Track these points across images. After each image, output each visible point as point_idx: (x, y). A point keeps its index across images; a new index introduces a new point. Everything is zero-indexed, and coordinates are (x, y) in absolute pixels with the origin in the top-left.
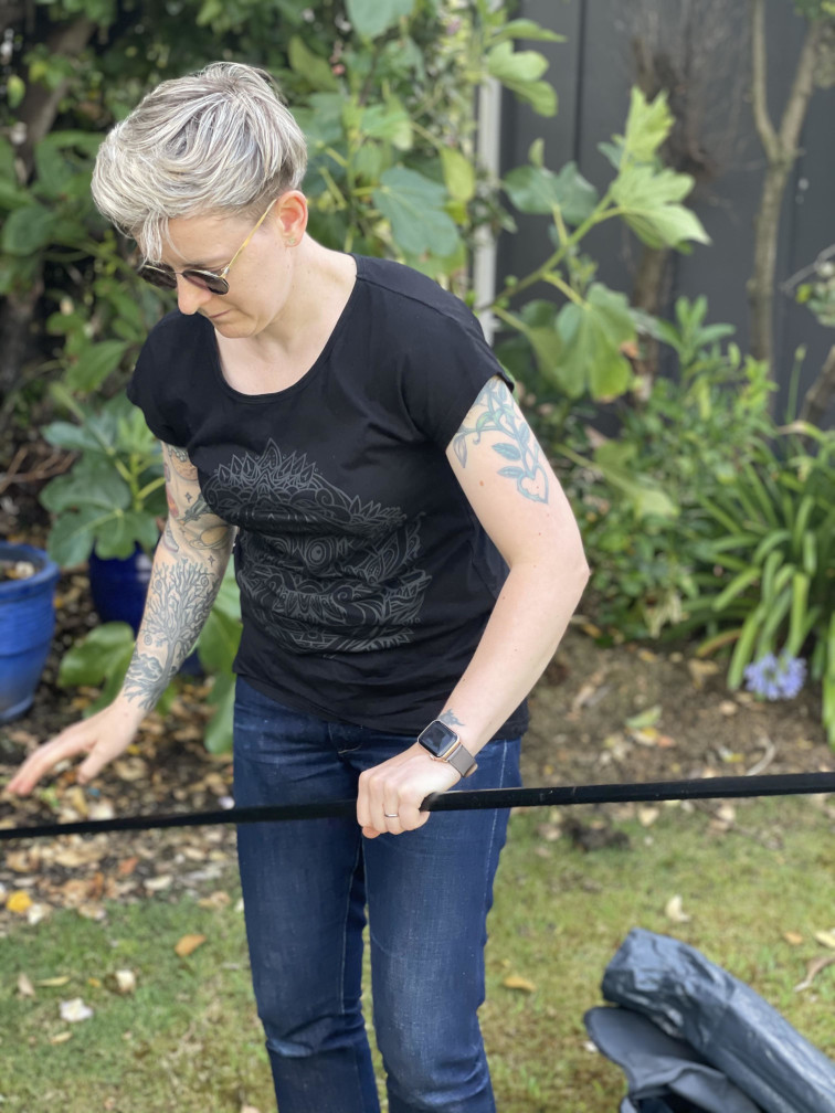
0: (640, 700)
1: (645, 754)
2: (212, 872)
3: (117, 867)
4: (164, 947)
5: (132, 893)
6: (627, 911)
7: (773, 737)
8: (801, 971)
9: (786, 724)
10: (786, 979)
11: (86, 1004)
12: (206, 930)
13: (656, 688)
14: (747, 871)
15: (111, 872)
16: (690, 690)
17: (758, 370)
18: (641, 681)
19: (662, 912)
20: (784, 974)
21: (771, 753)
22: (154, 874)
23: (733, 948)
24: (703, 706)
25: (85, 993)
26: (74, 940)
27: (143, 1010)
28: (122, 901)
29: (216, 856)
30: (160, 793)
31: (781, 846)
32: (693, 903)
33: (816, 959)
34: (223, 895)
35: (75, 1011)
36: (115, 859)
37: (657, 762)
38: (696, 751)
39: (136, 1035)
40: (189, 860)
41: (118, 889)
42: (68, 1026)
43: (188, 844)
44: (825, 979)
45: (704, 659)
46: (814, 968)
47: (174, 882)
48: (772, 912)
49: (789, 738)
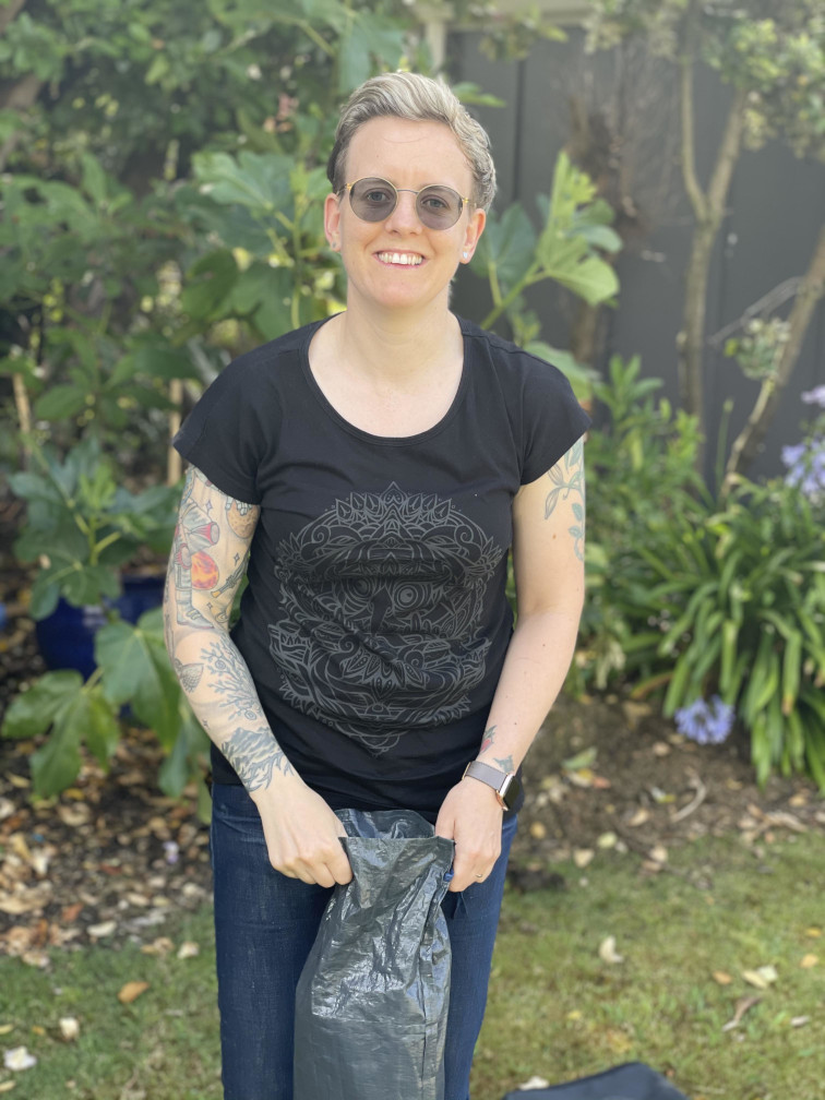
0: (576, 742)
1: (581, 795)
2: (156, 918)
3: (61, 914)
4: (108, 994)
5: (76, 940)
6: (562, 952)
7: (703, 778)
8: (729, 1010)
9: (715, 766)
10: (715, 1018)
11: (30, 1053)
12: (150, 977)
13: (592, 730)
14: (679, 912)
15: (55, 918)
16: (624, 732)
17: (689, 424)
18: (577, 723)
19: (596, 953)
20: (713, 1014)
21: (702, 793)
22: (97, 921)
23: (664, 989)
24: (637, 747)
25: (29, 1040)
26: (18, 987)
27: (87, 1058)
28: (65, 948)
29: (160, 901)
30: (104, 838)
31: (711, 886)
32: (626, 943)
33: (743, 998)
34: (166, 941)
35: (19, 1059)
36: (59, 906)
37: (592, 803)
38: (629, 793)
39: (80, 1083)
40: (133, 906)
41: (63, 935)
42: (12, 1075)
43: (132, 890)
44: (752, 1018)
45: (637, 701)
46: (742, 1007)
47: (117, 929)
48: (702, 952)
49: (720, 778)
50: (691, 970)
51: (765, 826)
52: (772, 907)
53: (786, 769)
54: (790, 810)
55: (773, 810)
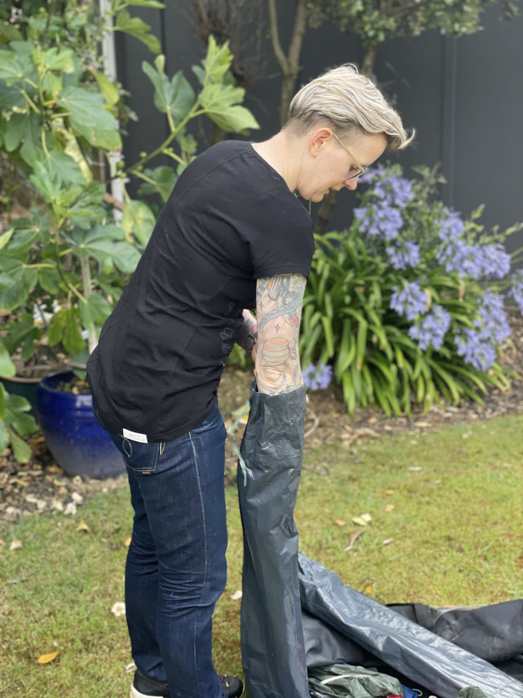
0: (239, 399)
7: (317, 413)
8: (347, 540)
9: (323, 405)
10: (339, 545)
14: (311, 489)
18: (238, 387)
20: (338, 543)
21: (317, 422)
31: (328, 473)
33: (354, 533)
44: (360, 543)
46: (354, 538)
49: (326, 412)
50: (321, 520)
51: (355, 436)
52: (364, 480)
53: (365, 403)
54: (368, 426)
55: (359, 427)
